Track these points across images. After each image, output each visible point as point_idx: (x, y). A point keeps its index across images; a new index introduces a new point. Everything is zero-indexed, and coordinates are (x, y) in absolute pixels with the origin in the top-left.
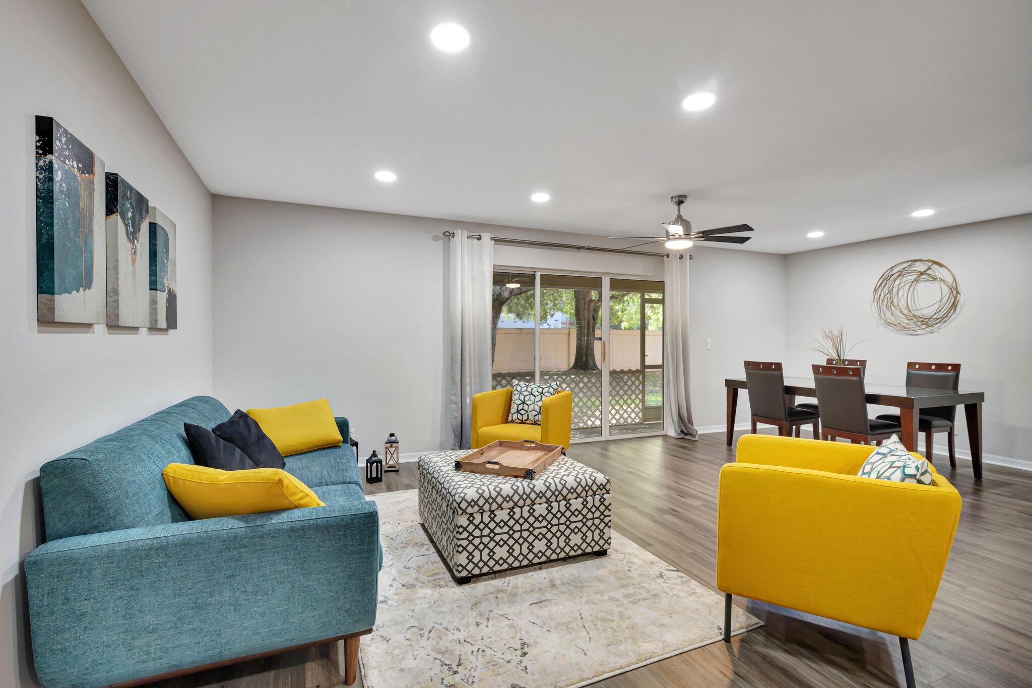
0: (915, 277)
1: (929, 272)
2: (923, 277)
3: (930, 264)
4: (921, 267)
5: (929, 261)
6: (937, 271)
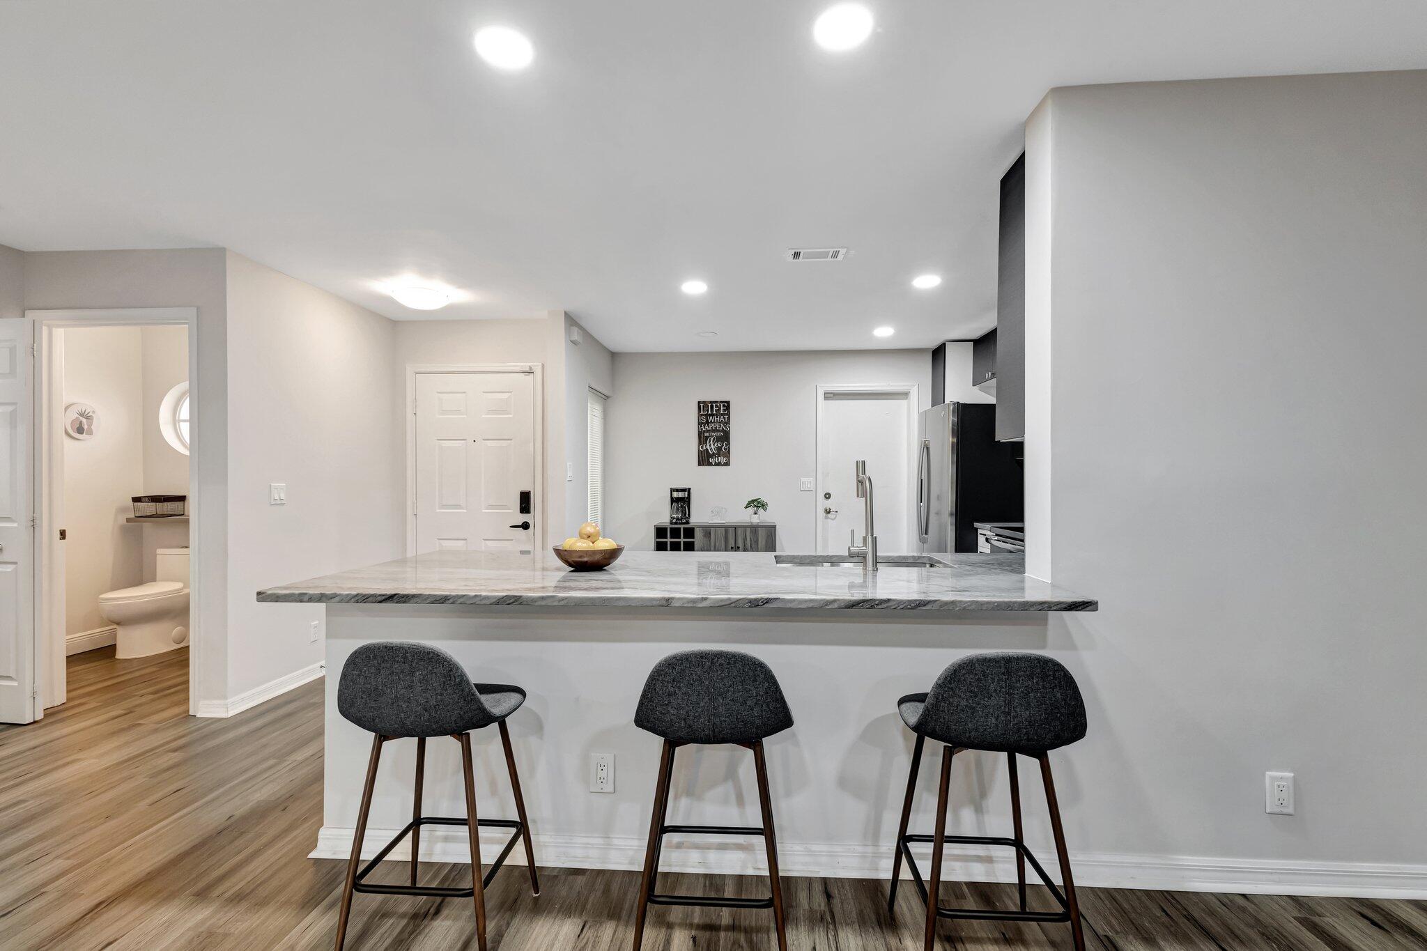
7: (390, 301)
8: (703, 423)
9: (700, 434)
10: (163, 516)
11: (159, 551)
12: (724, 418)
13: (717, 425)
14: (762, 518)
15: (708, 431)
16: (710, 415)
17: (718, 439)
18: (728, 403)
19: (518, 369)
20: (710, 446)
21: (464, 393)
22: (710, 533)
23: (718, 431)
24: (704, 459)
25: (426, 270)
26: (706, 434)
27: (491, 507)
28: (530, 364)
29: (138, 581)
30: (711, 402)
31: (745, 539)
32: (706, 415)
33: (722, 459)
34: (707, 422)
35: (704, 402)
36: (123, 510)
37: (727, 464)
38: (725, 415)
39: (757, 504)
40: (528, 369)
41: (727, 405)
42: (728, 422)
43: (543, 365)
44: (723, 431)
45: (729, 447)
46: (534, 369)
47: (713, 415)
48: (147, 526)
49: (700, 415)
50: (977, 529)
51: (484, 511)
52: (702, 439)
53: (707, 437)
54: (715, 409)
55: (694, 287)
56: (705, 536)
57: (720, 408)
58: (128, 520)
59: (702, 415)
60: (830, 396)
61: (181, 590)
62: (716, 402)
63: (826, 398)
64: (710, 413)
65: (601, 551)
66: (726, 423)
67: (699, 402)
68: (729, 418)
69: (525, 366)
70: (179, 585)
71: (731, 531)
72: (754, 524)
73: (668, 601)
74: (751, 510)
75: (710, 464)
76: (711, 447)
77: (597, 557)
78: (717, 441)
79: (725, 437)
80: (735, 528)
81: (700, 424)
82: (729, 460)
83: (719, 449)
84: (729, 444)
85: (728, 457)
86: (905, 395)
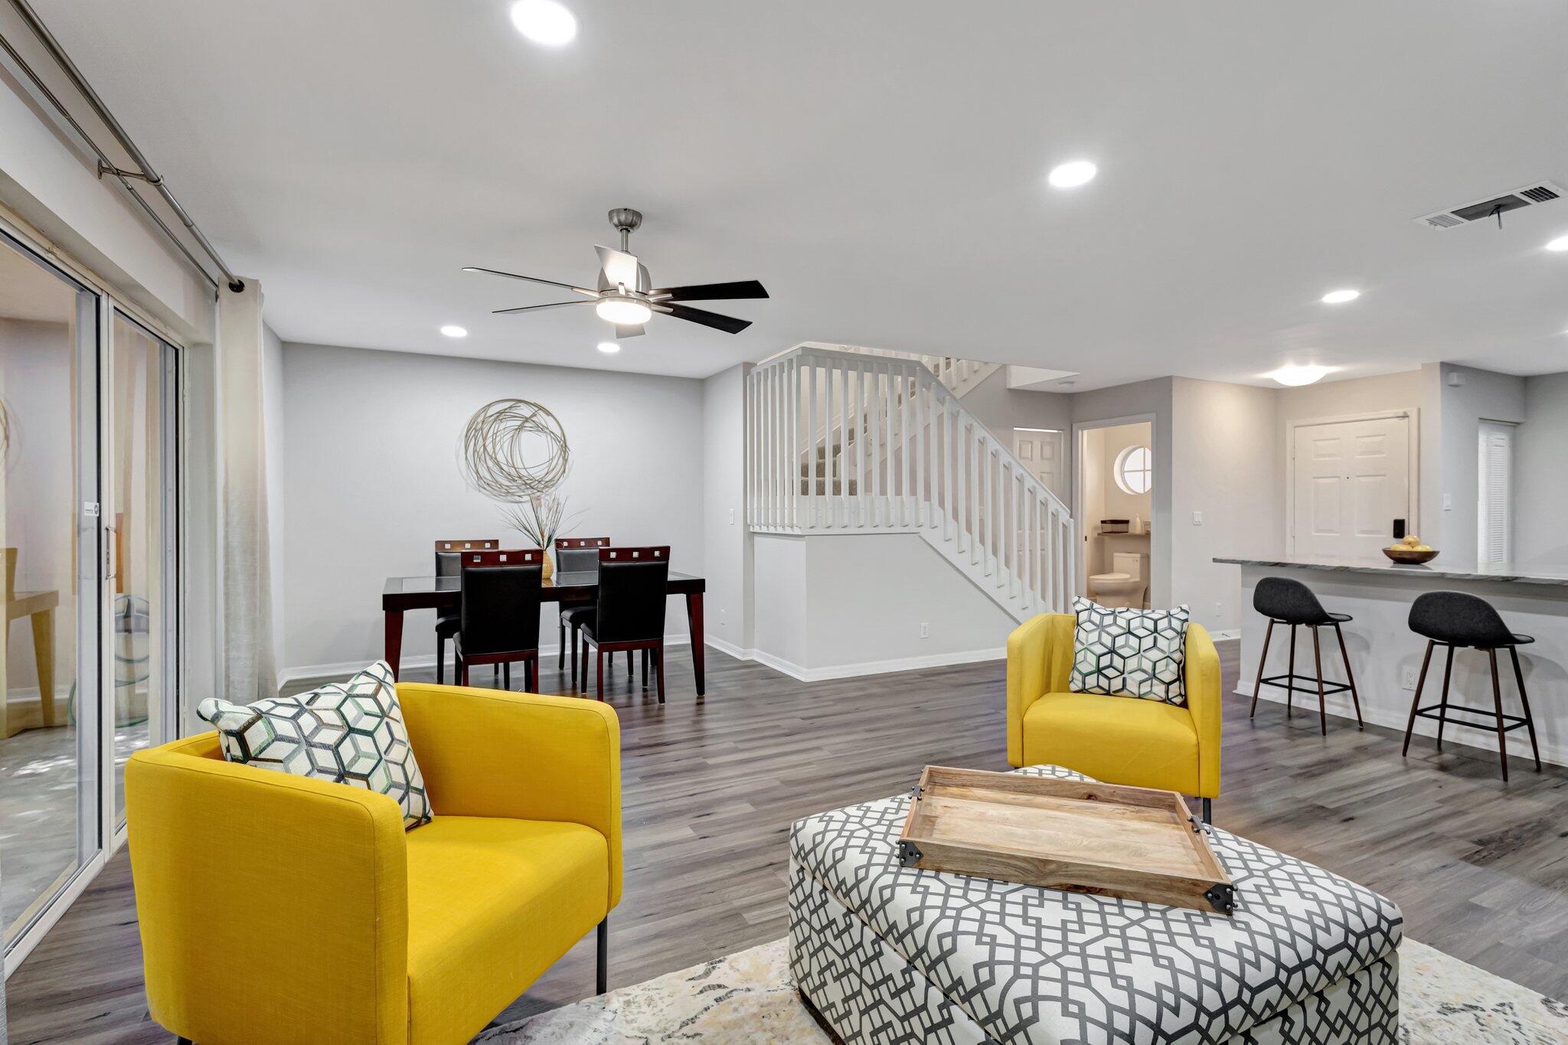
0: (519, 423)
1: (534, 419)
2: (527, 424)
3: (536, 409)
4: (525, 411)
5: (535, 405)
6: (542, 418)
7: (1272, 380)
10: (1115, 532)
11: (1115, 554)
19: (1392, 415)
21: (1338, 439)
25: (1302, 360)
27: (1363, 532)
28: (1404, 410)
29: (1102, 572)
36: (1096, 528)
40: (1402, 415)
43: (1419, 409)
46: (1409, 414)
48: (1107, 538)
51: (1357, 535)
58: (1099, 534)
61: (1129, 579)
65: (1416, 552)
69: (1400, 412)
70: (1128, 576)
73: (1443, 574)
77: (1415, 556)
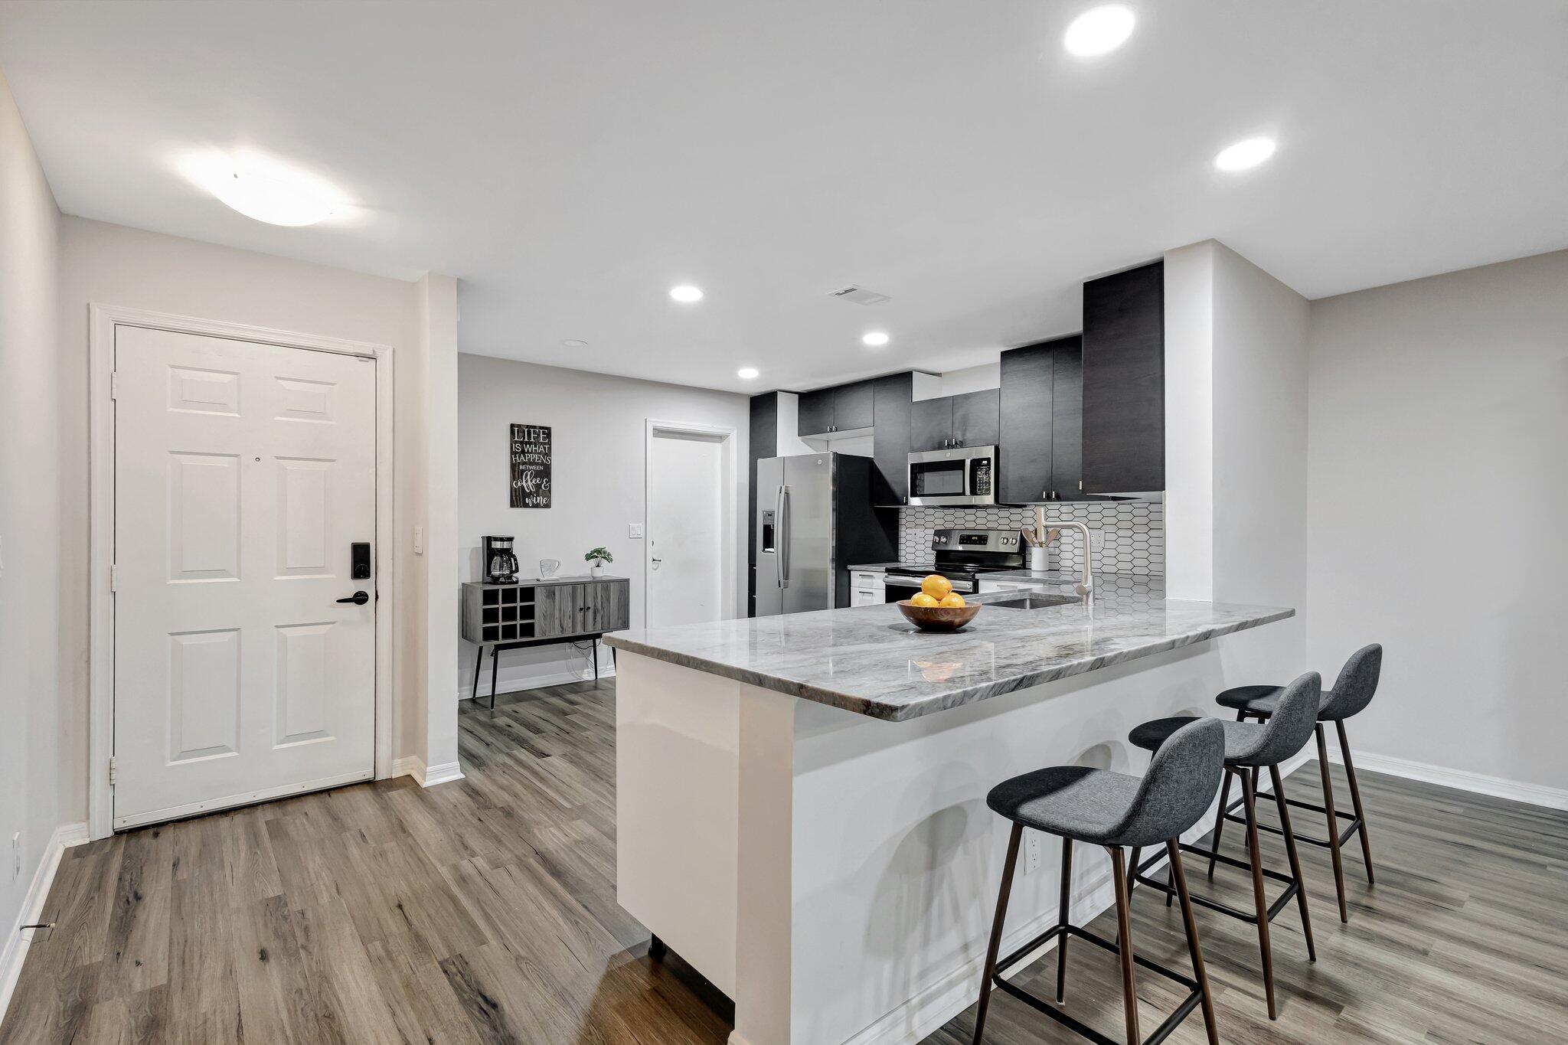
8: (517, 453)
9: (513, 466)
12: (545, 448)
13: (536, 457)
14: (607, 571)
15: (524, 463)
16: (526, 443)
17: (537, 474)
18: (549, 429)
19: (352, 350)
20: (526, 482)
21: (237, 374)
22: (554, 594)
23: (537, 464)
24: (519, 499)
26: (521, 467)
27: (294, 570)
28: (368, 344)
30: (527, 427)
31: (595, 597)
32: (522, 443)
33: (541, 500)
34: (523, 452)
35: (519, 426)
37: (548, 506)
38: (545, 444)
39: (598, 555)
40: (364, 352)
41: (547, 432)
42: (548, 454)
44: (542, 464)
45: (550, 485)
46: (378, 354)
47: (530, 443)
49: (513, 442)
50: (850, 571)
51: (277, 579)
52: (516, 472)
53: (523, 471)
54: (532, 435)
55: (686, 294)
56: (548, 597)
57: (539, 435)
59: (516, 442)
60: (660, 432)
62: (534, 427)
63: (655, 435)
64: (526, 440)
66: (546, 454)
67: (512, 426)
68: (550, 448)
69: (359, 346)
71: (580, 589)
72: (598, 579)
73: (1174, 643)
74: (593, 562)
75: (526, 506)
76: (528, 483)
78: (535, 477)
79: (545, 473)
80: (584, 584)
81: (513, 453)
82: (550, 500)
83: (538, 486)
84: (550, 481)
85: (549, 497)
86: (720, 438)
